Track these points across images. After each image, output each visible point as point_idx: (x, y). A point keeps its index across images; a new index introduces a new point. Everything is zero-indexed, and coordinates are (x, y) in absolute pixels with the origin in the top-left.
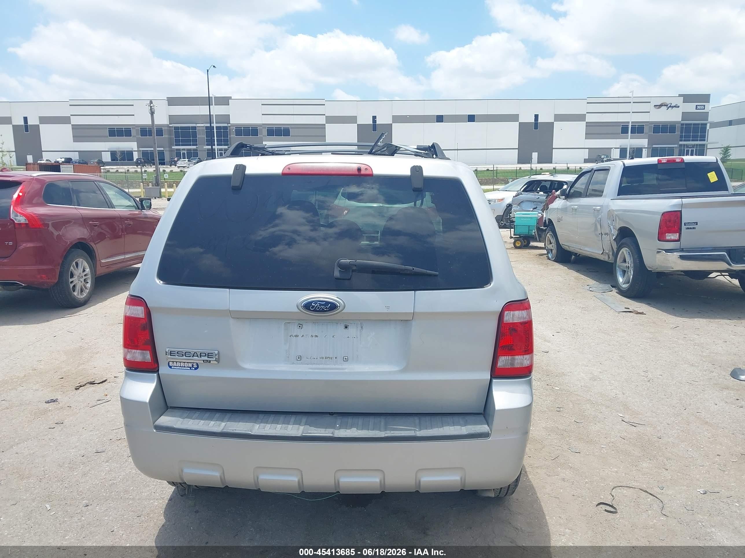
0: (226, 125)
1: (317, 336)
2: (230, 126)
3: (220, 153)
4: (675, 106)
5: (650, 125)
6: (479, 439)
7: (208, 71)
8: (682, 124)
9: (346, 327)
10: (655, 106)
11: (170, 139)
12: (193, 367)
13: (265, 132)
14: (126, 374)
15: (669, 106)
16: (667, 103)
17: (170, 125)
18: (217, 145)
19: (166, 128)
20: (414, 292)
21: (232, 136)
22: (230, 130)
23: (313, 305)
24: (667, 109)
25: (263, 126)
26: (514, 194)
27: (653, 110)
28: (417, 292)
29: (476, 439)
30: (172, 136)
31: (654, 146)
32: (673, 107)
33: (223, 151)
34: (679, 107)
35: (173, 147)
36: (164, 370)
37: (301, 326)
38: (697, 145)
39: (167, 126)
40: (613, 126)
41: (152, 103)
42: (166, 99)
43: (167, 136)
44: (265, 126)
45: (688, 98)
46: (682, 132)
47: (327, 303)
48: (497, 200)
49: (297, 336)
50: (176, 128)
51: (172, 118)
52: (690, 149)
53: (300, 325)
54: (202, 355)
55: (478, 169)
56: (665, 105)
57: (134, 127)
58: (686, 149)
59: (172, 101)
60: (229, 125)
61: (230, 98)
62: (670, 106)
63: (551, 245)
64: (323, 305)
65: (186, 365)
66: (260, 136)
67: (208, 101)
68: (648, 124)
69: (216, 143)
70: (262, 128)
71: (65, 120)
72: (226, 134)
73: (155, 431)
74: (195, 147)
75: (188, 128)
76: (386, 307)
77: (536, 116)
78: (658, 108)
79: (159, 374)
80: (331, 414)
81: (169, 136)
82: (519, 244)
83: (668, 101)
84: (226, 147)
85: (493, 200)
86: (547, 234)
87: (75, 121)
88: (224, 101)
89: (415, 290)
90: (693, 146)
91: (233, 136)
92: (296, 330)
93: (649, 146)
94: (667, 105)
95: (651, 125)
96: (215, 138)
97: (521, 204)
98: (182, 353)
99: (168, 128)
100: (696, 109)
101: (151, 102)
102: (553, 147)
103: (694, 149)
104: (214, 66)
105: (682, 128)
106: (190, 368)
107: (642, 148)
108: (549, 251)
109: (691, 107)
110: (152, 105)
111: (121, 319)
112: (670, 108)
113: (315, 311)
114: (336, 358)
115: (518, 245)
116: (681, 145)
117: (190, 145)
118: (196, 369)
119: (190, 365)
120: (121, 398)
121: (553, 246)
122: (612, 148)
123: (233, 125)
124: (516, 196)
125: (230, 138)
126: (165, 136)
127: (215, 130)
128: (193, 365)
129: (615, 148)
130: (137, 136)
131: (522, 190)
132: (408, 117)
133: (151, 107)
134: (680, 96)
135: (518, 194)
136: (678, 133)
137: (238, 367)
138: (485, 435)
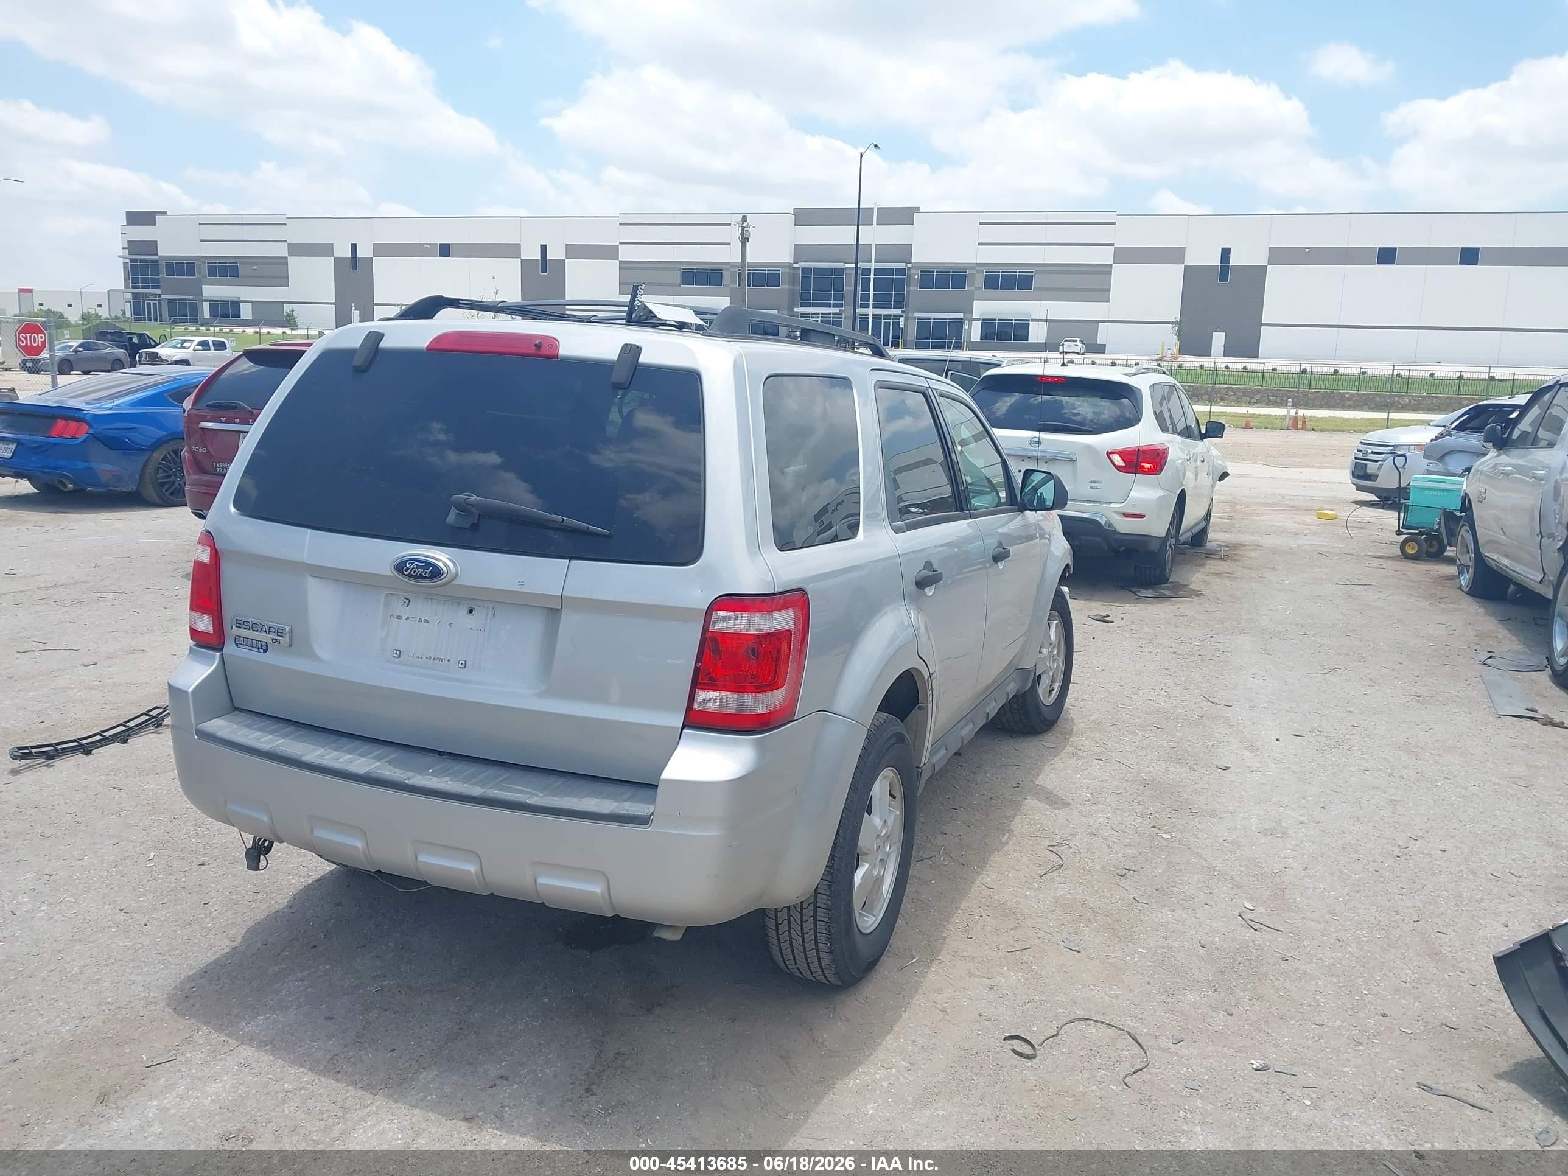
0: (902, 265)
1: (427, 621)
2: (909, 269)
3: (885, 323)
6: (631, 825)
7: (861, 156)
9: (471, 611)
11: (792, 293)
12: (261, 648)
13: (980, 280)
14: (191, 650)
17: (795, 265)
18: (873, 307)
19: (787, 270)
20: (568, 561)
21: (911, 288)
22: (909, 276)
23: (408, 566)
25: (977, 268)
26: (1436, 432)
28: (574, 562)
29: (627, 825)
30: (796, 288)
33: (890, 319)
35: (796, 310)
36: (230, 648)
37: (407, 601)
39: (790, 266)
41: (746, 221)
42: (792, 212)
43: (787, 287)
44: (981, 268)
47: (428, 564)
48: (1412, 447)
49: (399, 617)
50: (805, 271)
51: (800, 251)
53: (405, 600)
54: (271, 630)
55: (1466, 376)
57: (729, 267)
59: (804, 217)
60: (909, 266)
61: (917, 210)
63: (1468, 556)
64: (421, 567)
65: (254, 644)
66: (969, 289)
67: (859, 216)
69: (871, 302)
70: (974, 272)
71: (608, 252)
72: (901, 285)
73: (196, 737)
74: (837, 310)
75: (829, 271)
76: (519, 582)
79: (222, 655)
80: (440, 753)
81: (790, 287)
82: (1413, 548)
84: (898, 311)
85: (1405, 447)
86: (1461, 528)
87: (627, 254)
88: (904, 216)
89: (571, 558)
91: (914, 288)
92: (399, 608)
96: (872, 292)
97: (1447, 458)
98: (248, 624)
99: (791, 271)
101: (744, 219)
104: (876, 146)
106: (258, 648)
108: (1463, 569)
110: (745, 224)
111: (189, 568)
113: (409, 575)
114: (449, 661)
115: (1410, 551)
117: (829, 306)
118: (265, 651)
119: (259, 645)
120: (169, 684)
121: (1469, 559)
123: (917, 266)
124: (1437, 438)
125: (908, 292)
126: (784, 286)
127: (872, 276)
128: (261, 646)
130: (731, 286)
131: (1453, 426)
132: (1307, 250)
133: (744, 227)
135: (1442, 434)
137: (311, 655)
138: (644, 821)
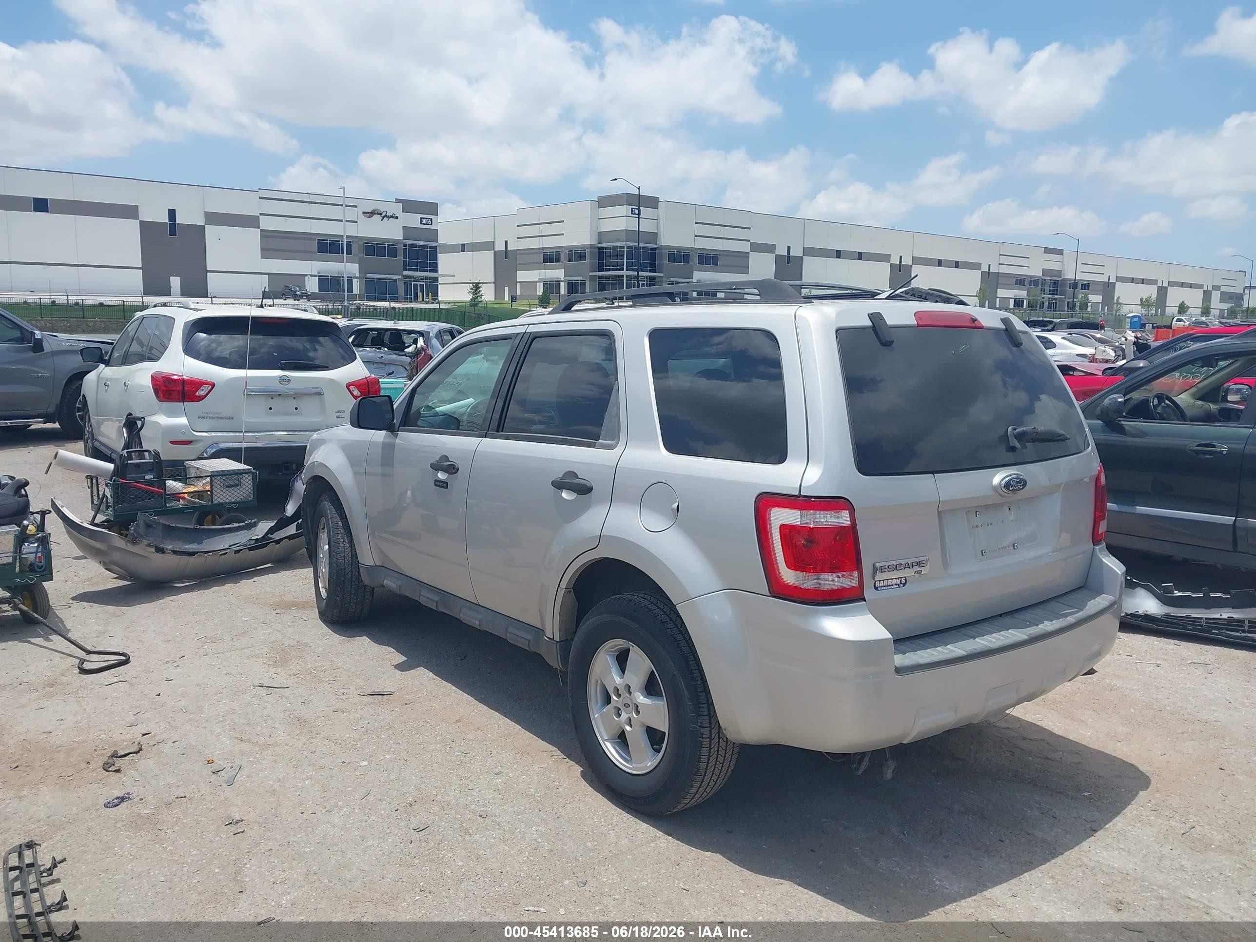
4: (392, 217)
5: (360, 243)
8: (405, 245)
10: (364, 213)
12: (901, 583)
15: (384, 214)
16: (380, 209)
23: (1012, 483)
24: (382, 220)
27: (361, 218)
31: (369, 276)
32: (389, 217)
34: (397, 218)
38: (427, 278)
40: (304, 239)
45: (410, 206)
46: (405, 258)
52: (419, 284)
54: (914, 564)
56: (378, 214)
58: (413, 283)
62: (385, 216)
64: (1018, 482)
65: (894, 582)
68: (357, 240)
77: (172, 213)
78: (369, 217)
83: (382, 208)
90: (422, 279)
93: (363, 275)
94: (381, 214)
95: (362, 243)
98: (892, 566)
100: (421, 224)
102: (208, 269)
103: (424, 284)
105: (405, 250)
106: (898, 585)
107: (352, 277)
109: (413, 220)
112: (386, 219)
113: (1013, 491)
116: (406, 277)
118: (904, 585)
119: (898, 581)
122: (307, 275)
128: (901, 581)
129: (311, 276)
134: (398, 201)
136: (400, 257)
